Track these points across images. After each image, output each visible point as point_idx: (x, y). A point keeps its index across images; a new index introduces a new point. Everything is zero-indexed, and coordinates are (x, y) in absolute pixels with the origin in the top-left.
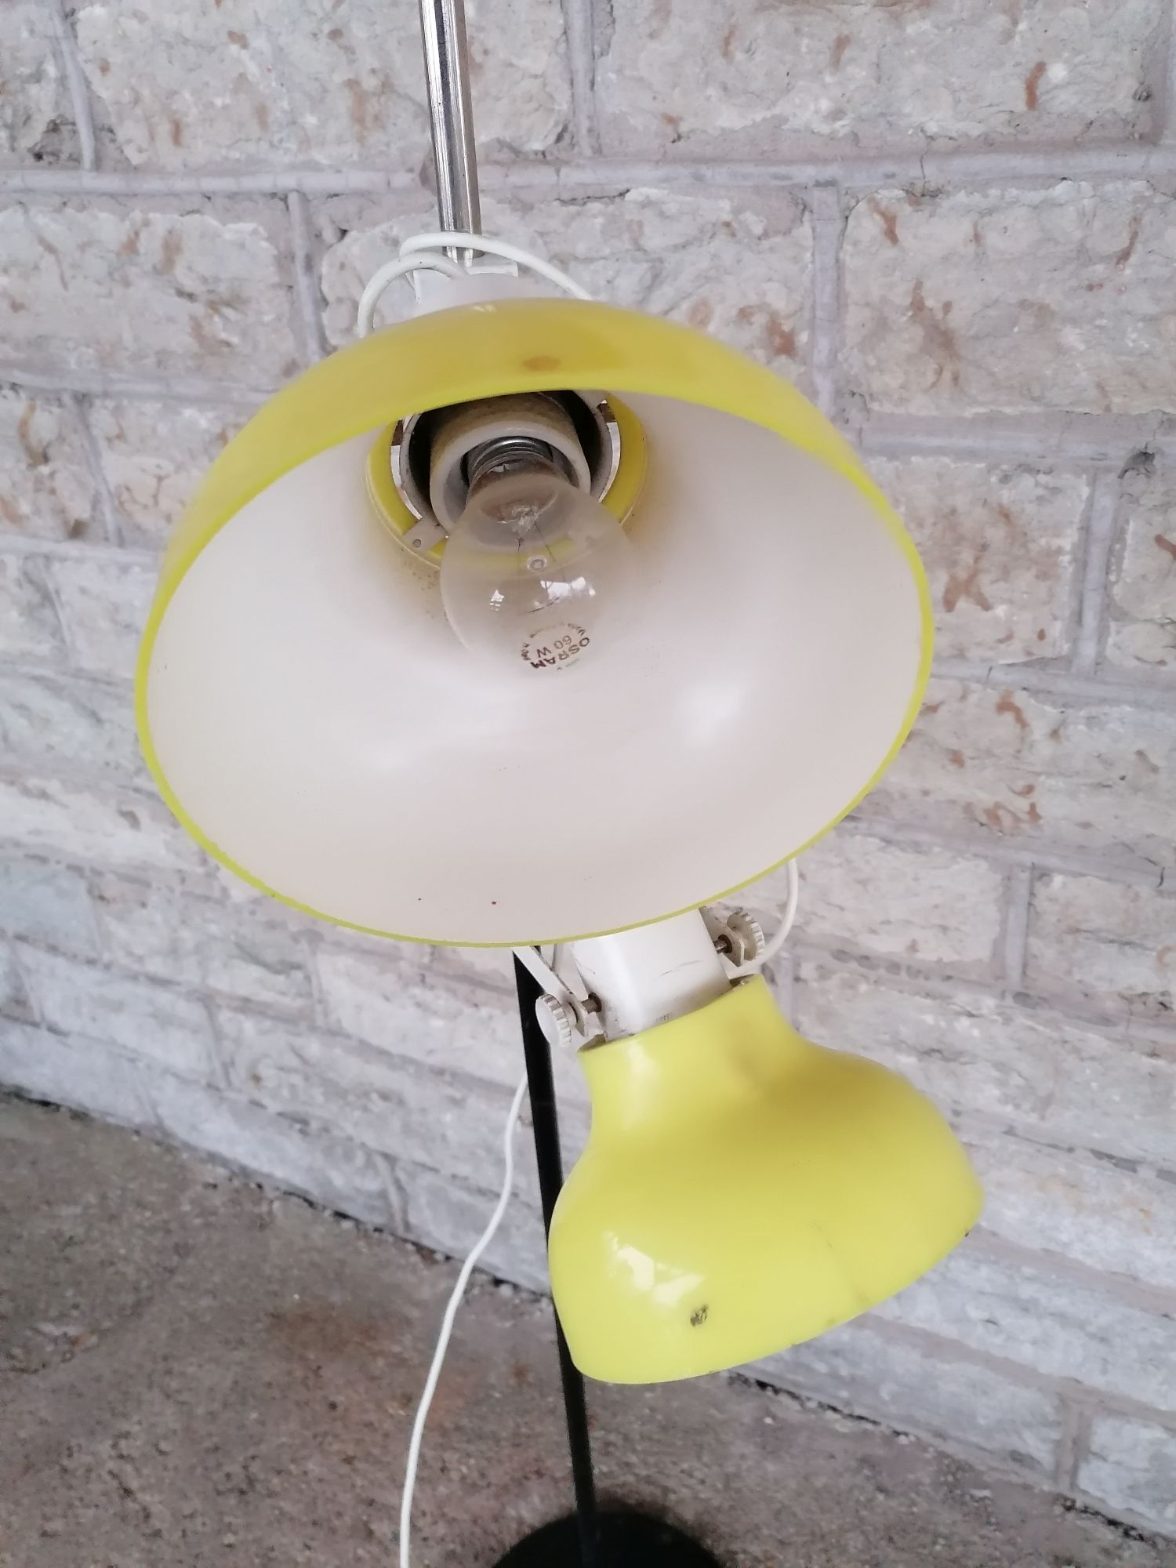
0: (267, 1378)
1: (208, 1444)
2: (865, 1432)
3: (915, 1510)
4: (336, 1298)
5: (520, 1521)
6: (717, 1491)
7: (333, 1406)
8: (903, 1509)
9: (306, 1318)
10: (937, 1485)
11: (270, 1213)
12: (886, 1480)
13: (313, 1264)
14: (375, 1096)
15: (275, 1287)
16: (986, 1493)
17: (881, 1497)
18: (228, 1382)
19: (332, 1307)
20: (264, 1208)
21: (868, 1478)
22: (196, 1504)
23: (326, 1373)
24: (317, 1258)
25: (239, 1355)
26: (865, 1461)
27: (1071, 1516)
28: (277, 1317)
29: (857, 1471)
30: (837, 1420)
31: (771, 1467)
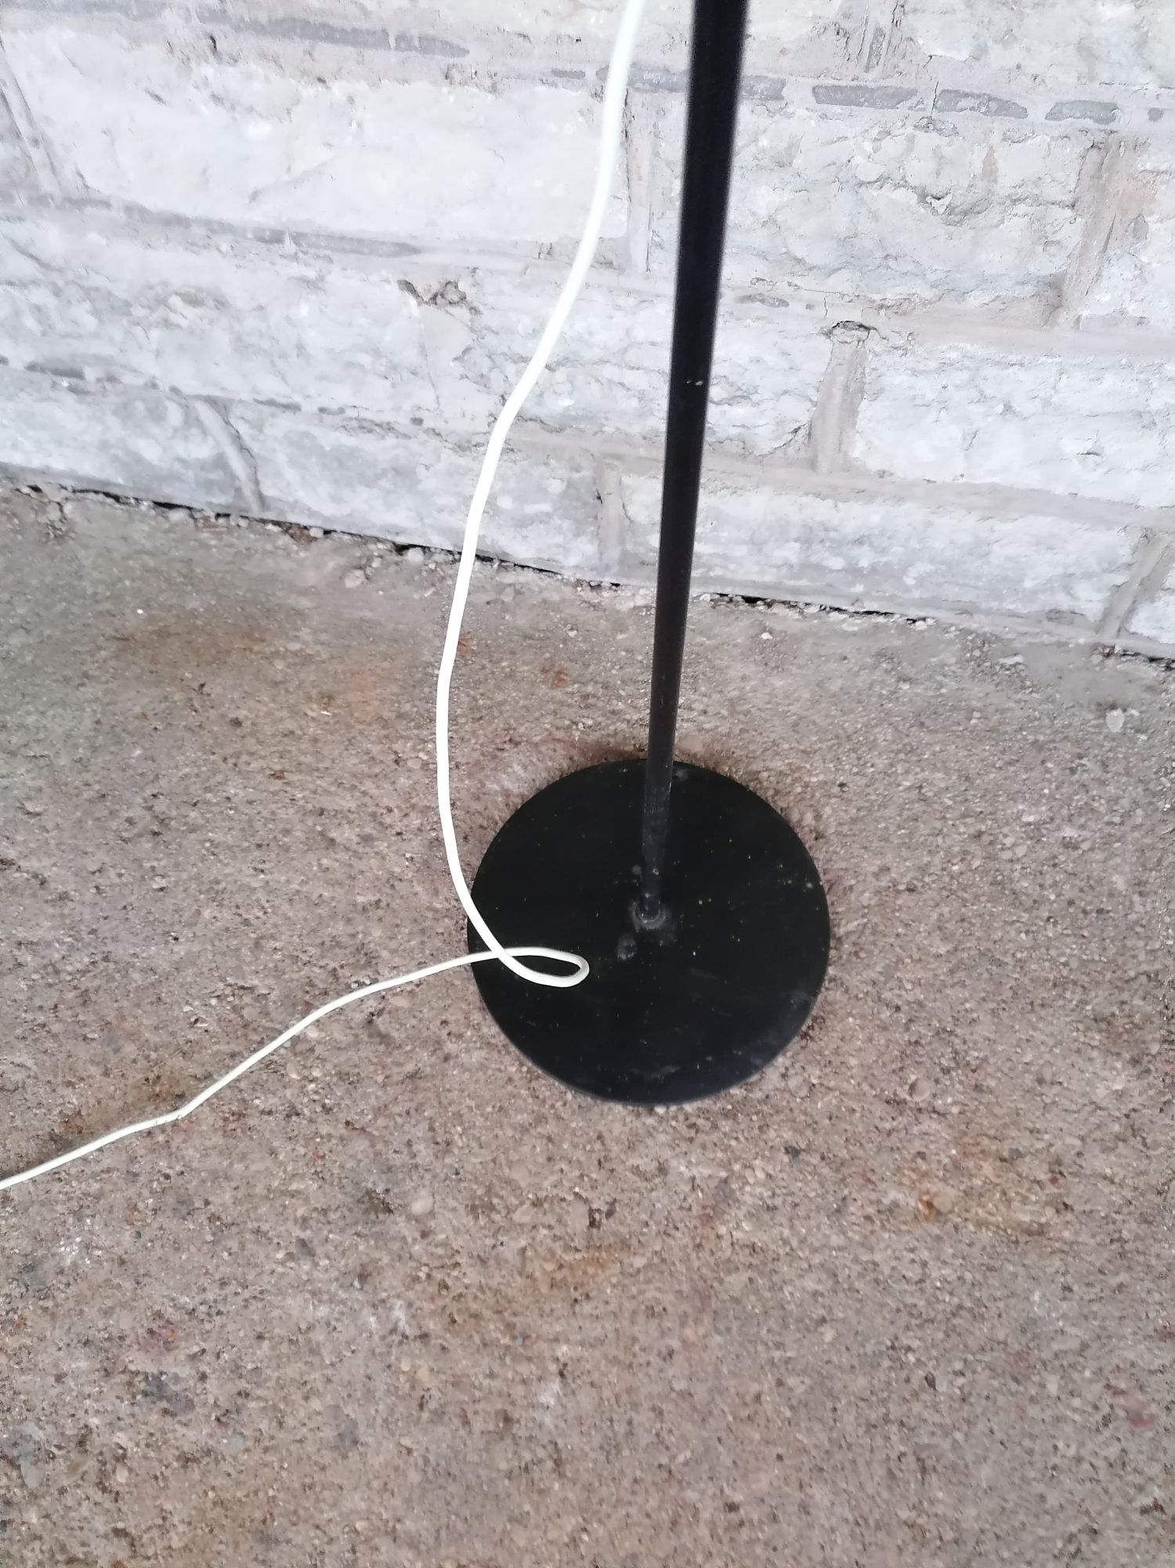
0: (138, 710)
1: (88, 794)
2: (876, 626)
3: (943, 691)
4: (194, 603)
5: (507, 794)
6: (723, 718)
7: (237, 723)
8: (931, 693)
9: (163, 634)
10: (962, 662)
11: (64, 519)
12: (906, 669)
13: (146, 569)
14: (175, 301)
15: (107, 606)
16: (1018, 659)
17: (906, 687)
18: (88, 723)
19: (193, 614)
20: (54, 515)
21: (887, 671)
22: (101, 856)
23: (214, 689)
24: (151, 563)
25: (89, 691)
26: (881, 655)
27: (1111, 662)
28: (124, 640)
29: (875, 667)
30: (843, 621)
31: (779, 683)
